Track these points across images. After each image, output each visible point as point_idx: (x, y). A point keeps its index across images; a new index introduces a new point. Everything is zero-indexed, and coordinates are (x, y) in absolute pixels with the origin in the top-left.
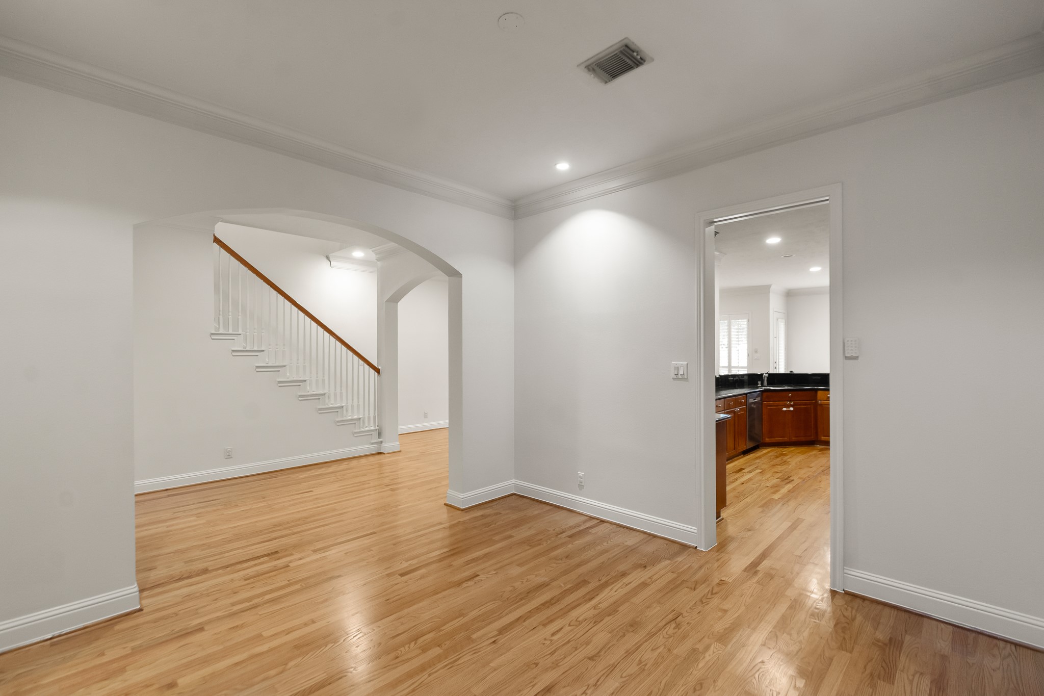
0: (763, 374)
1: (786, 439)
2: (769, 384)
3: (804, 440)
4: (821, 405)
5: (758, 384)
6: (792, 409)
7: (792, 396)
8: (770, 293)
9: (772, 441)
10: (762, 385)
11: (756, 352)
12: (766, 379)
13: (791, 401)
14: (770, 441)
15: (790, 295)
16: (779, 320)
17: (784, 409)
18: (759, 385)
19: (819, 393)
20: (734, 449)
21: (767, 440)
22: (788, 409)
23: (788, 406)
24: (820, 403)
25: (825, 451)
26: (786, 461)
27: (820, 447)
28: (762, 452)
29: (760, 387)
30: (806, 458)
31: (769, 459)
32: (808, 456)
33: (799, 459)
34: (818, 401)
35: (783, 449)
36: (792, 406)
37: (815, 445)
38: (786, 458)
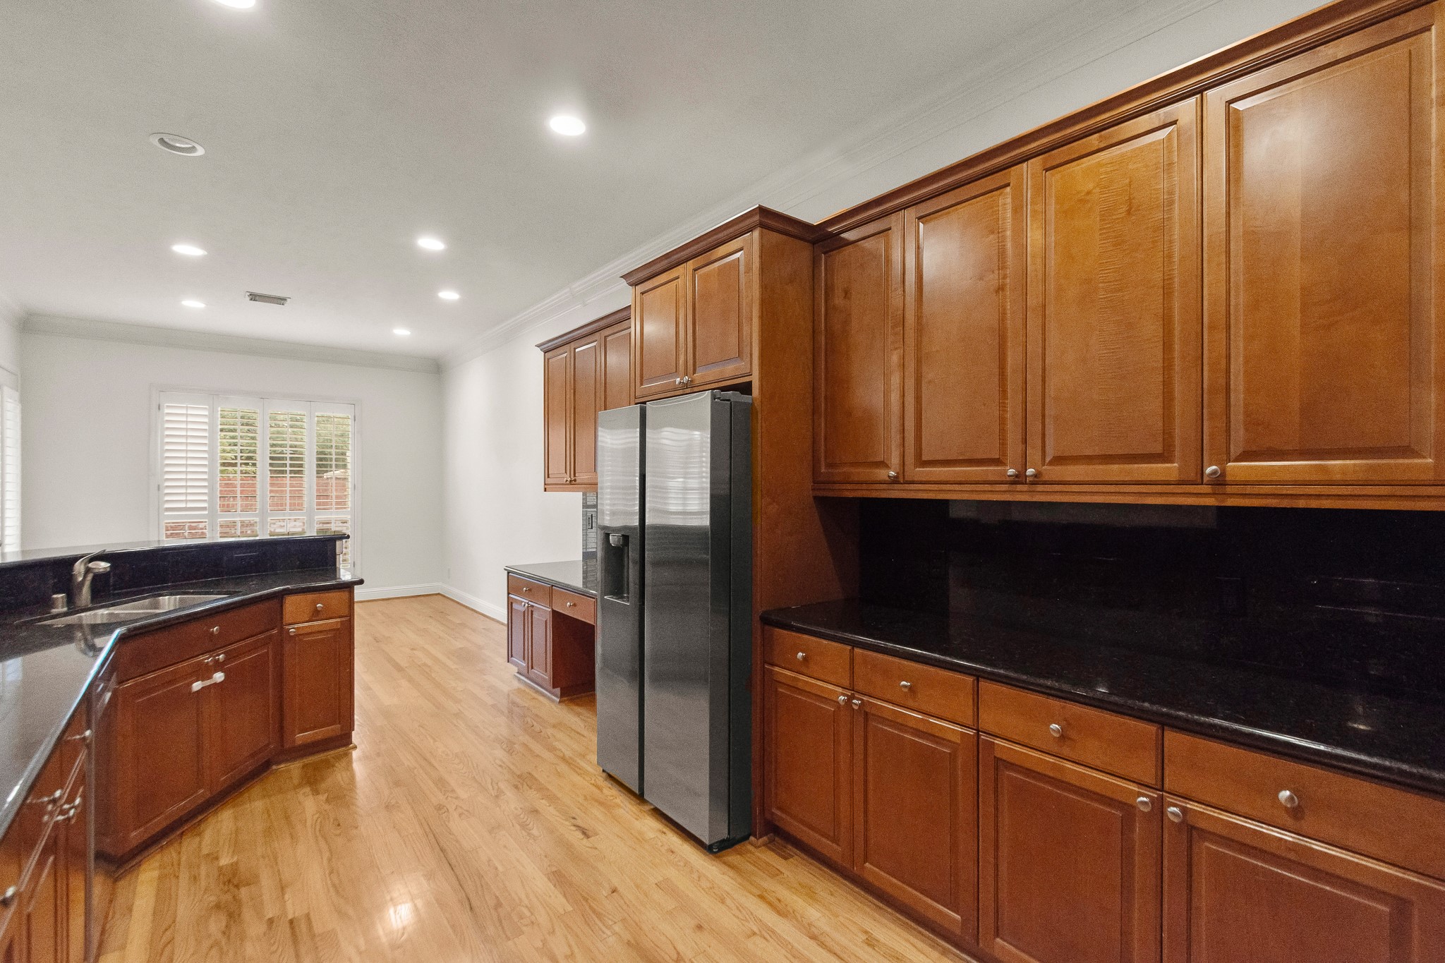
1: (201, 796)
2: (96, 597)
4: (296, 638)
5: (52, 604)
6: (219, 677)
7: (219, 631)
10: (74, 607)
12: (89, 578)
13: (216, 650)
17: (197, 686)
18: (61, 610)
19: (290, 604)
21: (136, 836)
22: (208, 683)
23: (204, 673)
24: (292, 634)
25: (329, 782)
26: (291, 922)
27: (294, 768)
28: (130, 910)
29: (65, 615)
30: (326, 855)
31: (214, 952)
32: (320, 838)
33: (315, 877)
34: (287, 627)
35: (197, 839)
36: (218, 666)
37: (274, 767)
38: (266, 897)
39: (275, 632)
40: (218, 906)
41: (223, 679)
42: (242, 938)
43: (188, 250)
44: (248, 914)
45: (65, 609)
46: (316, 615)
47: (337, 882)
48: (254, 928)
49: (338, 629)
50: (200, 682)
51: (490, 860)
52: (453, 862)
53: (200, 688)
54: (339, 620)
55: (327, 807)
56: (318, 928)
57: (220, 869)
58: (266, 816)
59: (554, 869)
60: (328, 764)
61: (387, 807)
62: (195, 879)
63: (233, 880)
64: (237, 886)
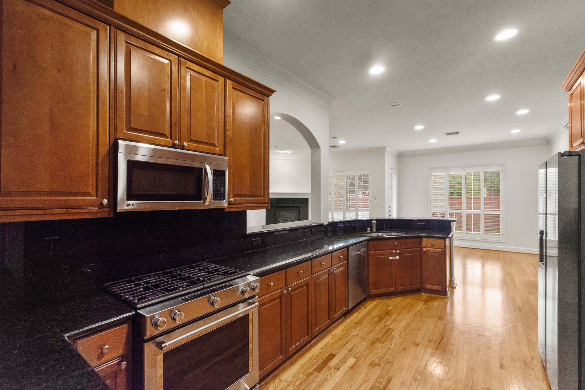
0: (372, 220)
1: (392, 289)
2: (379, 229)
3: (409, 289)
4: (425, 252)
5: (367, 230)
6: (398, 257)
7: (397, 245)
8: (386, 153)
9: (379, 293)
10: (372, 232)
11: (376, 199)
12: (374, 225)
13: (396, 249)
14: (376, 293)
15: (400, 156)
16: (392, 174)
17: (391, 258)
18: (369, 232)
19: (424, 240)
20: (329, 319)
21: (373, 292)
22: (394, 258)
23: (394, 255)
24: (424, 251)
25: (430, 304)
26: (389, 328)
27: (425, 295)
28: (367, 307)
29: (369, 233)
30: (411, 320)
31: (372, 324)
32: (414, 315)
33: (404, 323)
34: (423, 248)
35: (389, 301)
36: (398, 254)
37: (421, 293)
38: (390, 320)
39: (419, 249)
40: (380, 316)
41: (399, 258)
42: (378, 325)
43: (419, 127)
44: (383, 321)
45: (370, 232)
46: (433, 246)
47: (407, 327)
48: (382, 325)
49: (440, 253)
50: (391, 257)
51: (453, 350)
52: (442, 342)
53: (392, 259)
54: (440, 249)
55: (424, 309)
56: (393, 334)
57: (387, 309)
58: (407, 303)
59: (473, 367)
60: (435, 299)
61: (439, 318)
62: (381, 308)
63: (388, 313)
64: (387, 315)
